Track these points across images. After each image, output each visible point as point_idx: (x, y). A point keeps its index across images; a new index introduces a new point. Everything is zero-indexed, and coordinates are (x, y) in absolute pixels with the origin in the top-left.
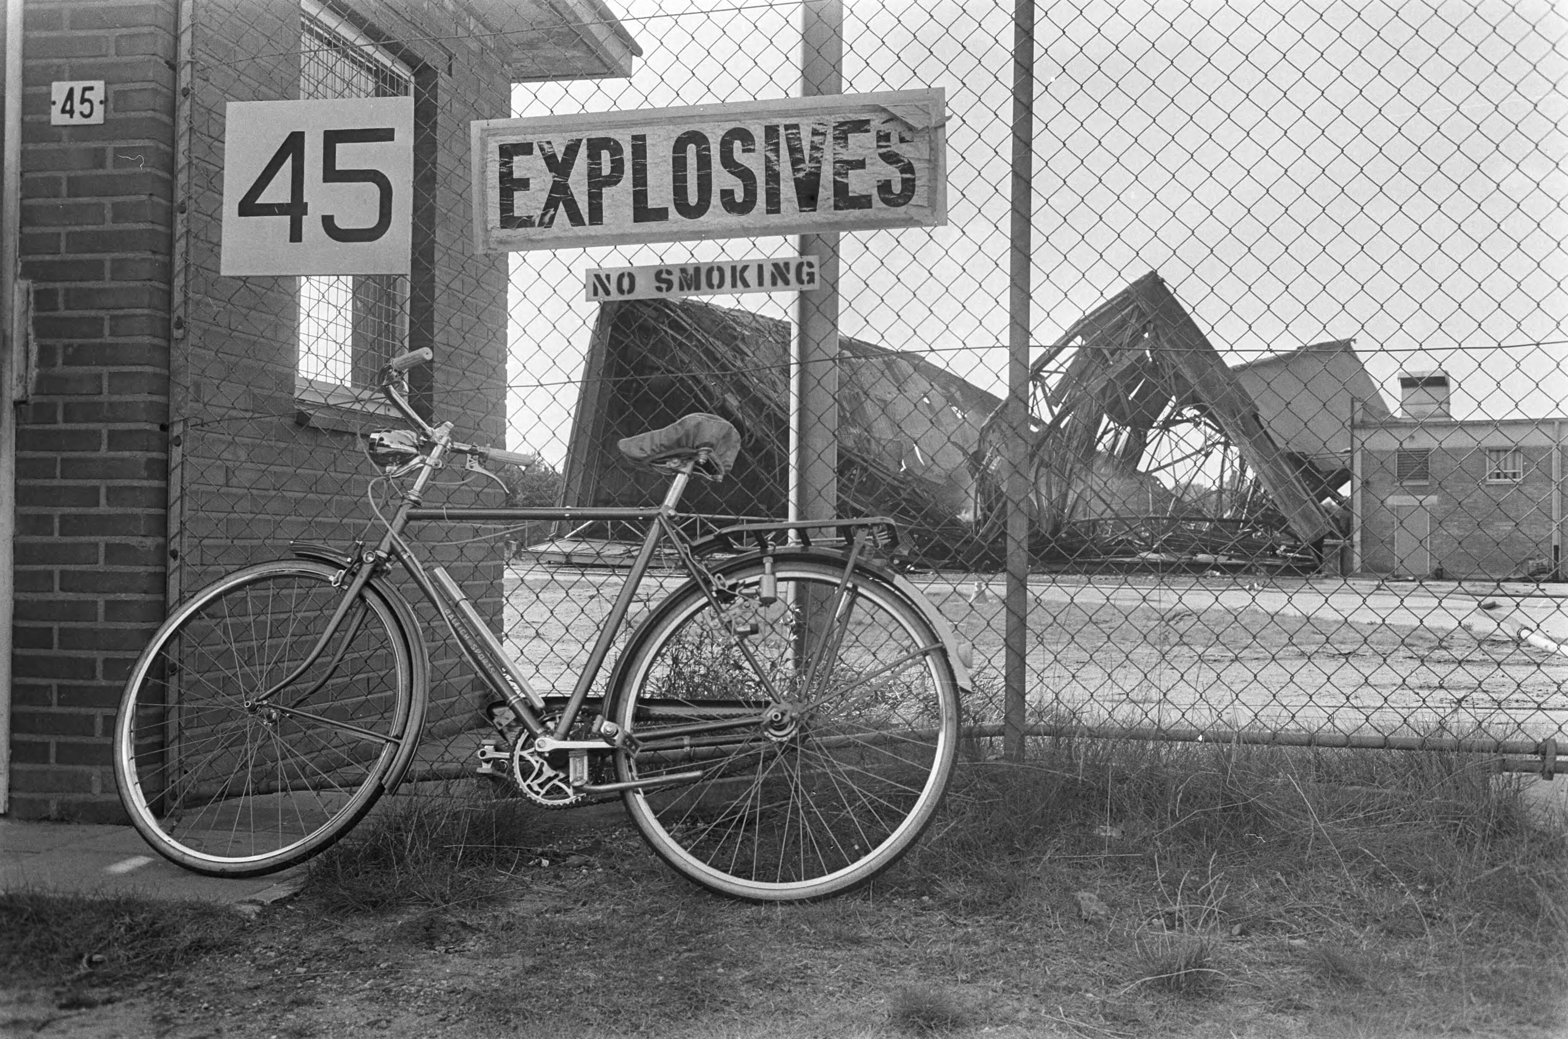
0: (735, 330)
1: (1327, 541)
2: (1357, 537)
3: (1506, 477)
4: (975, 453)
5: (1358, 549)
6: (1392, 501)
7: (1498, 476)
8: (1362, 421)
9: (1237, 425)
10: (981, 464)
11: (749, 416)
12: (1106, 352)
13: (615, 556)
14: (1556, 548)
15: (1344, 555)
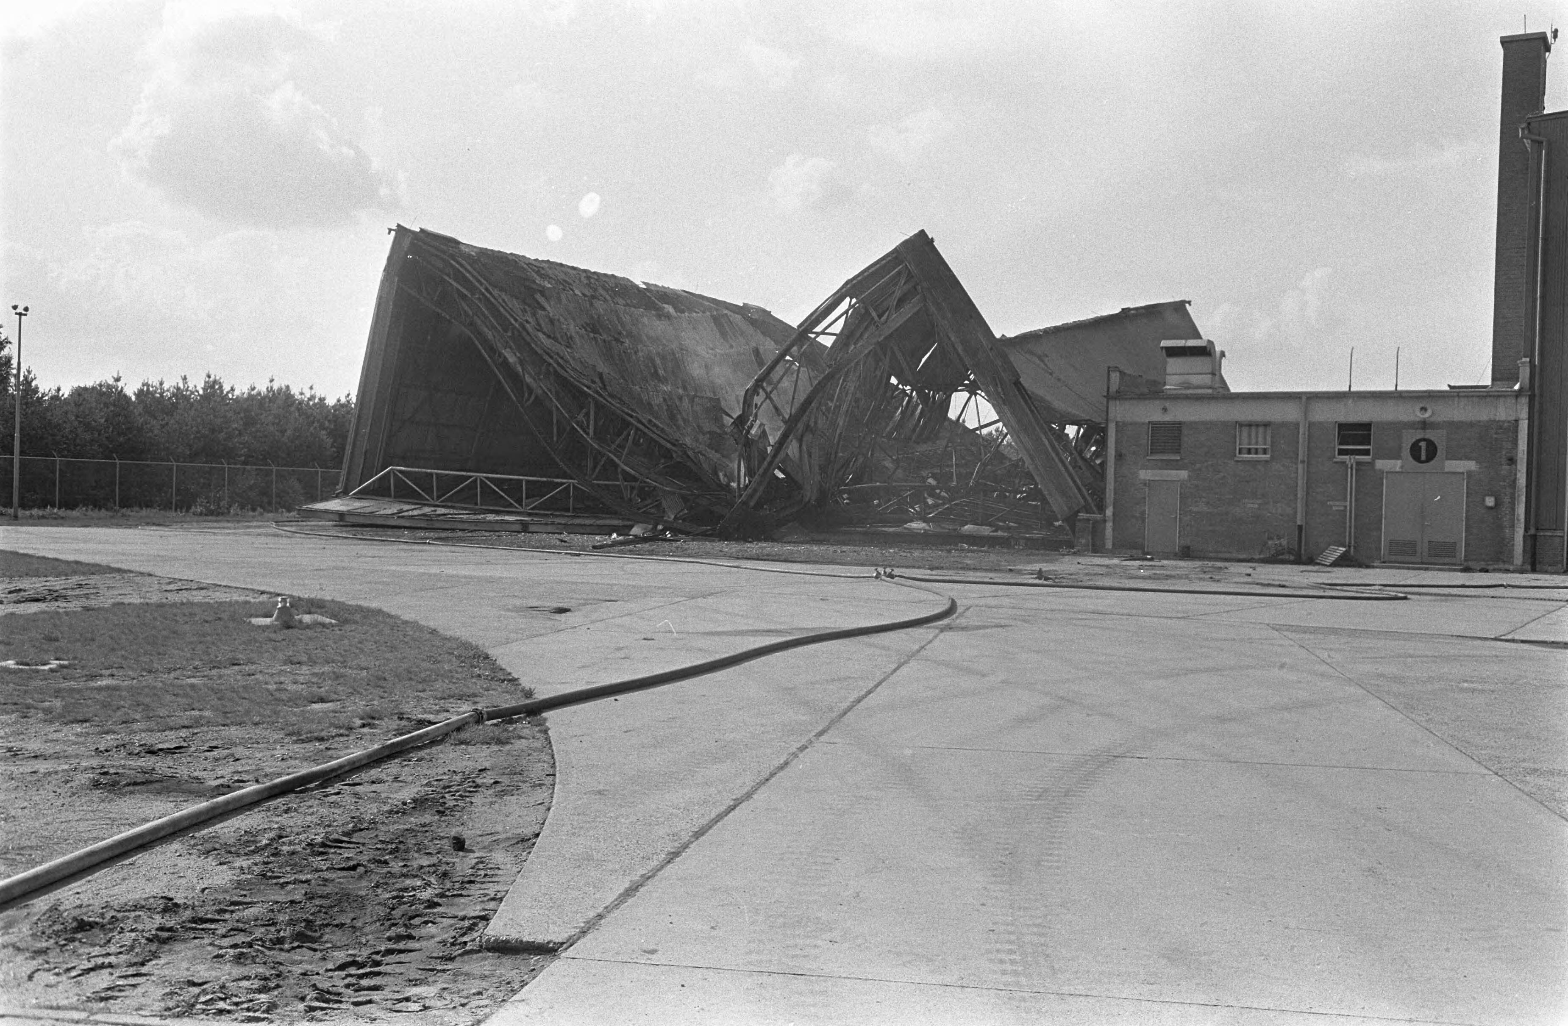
0: (534, 282)
1: (1082, 515)
2: (1109, 512)
3: (1256, 453)
4: (740, 417)
5: (1109, 525)
6: (1145, 475)
7: (1249, 451)
8: (1118, 392)
9: (998, 394)
10: (744, 428)
11: (529, 373)
12: (874, 314)
13: (387, 516)
14: (1300, 528)
15: (1096, 529)
